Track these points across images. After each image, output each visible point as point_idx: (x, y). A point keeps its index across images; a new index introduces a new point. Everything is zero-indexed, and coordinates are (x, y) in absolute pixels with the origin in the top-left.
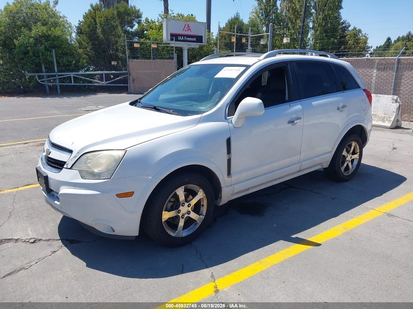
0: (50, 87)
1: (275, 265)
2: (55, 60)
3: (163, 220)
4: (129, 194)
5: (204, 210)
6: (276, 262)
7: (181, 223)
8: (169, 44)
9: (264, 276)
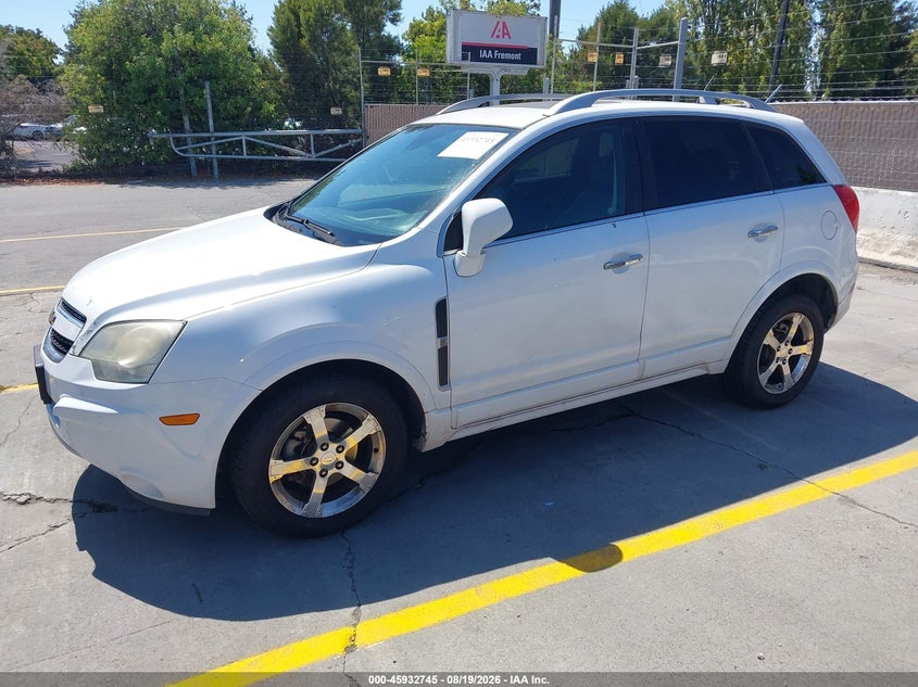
0: (198, 162)
1: (508, 600)
2: (210, 106)
3: (272, 479)
4: (189, 419)
5: (379, 461)
6: (513, 593)
7: (320, 487)
8: (459, 68)
9: (473, 623)
